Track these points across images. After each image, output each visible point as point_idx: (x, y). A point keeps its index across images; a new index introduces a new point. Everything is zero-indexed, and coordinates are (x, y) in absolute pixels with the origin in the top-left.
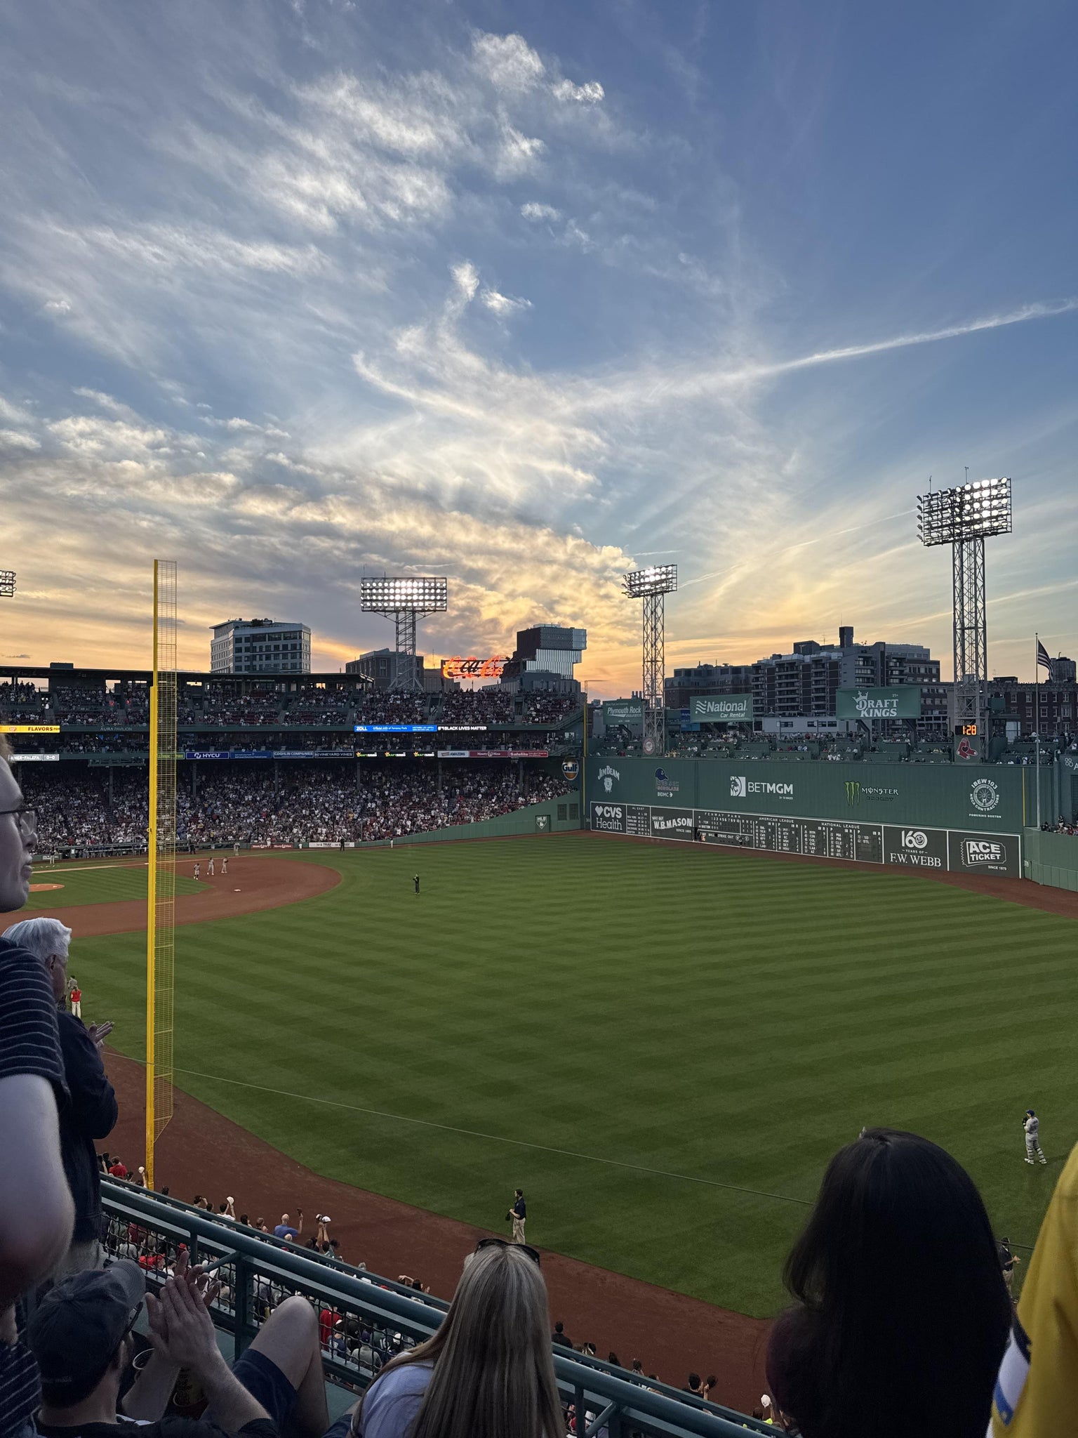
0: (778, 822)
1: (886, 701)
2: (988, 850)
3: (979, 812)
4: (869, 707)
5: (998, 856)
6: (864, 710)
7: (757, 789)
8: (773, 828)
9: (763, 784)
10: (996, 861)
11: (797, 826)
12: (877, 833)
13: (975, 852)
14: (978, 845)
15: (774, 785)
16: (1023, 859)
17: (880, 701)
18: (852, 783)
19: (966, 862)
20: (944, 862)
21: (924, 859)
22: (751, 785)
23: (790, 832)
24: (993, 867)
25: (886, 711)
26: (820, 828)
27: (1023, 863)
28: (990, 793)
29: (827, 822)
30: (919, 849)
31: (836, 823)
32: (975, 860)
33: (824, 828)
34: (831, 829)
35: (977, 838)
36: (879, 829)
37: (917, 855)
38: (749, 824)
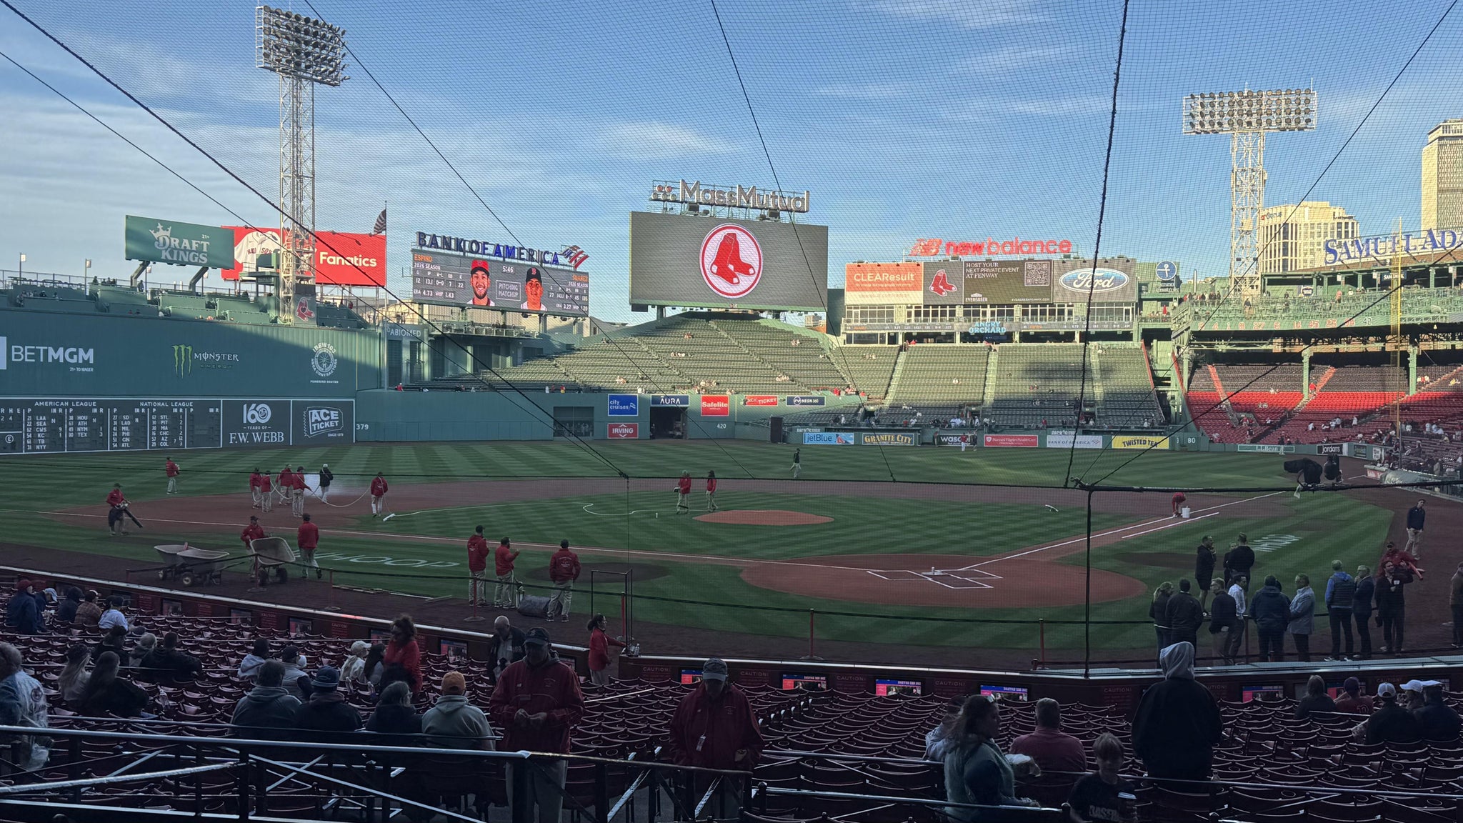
0: (70, 406)
1: (194, 242)
2: (328, 418)
3: (320, 378)
4: (172, 246)
5: (337, 422)
6: (166, 250)
7: (29, 357)
8: (60, 418)
9: (42, 348)
10: (335, 427)
11: (101, 410)
12: (215, 410)
13: (316, 421)
14: (319, 413)
15: (61, 350)
16: (356, 423)
17: (186, 241)
18: (183, 347)
19: (308, 433)
20: (286, 436)
21: (267, 435)
22: (17, 350)
23: (89, 421)
24: (332, 435)
25: (194, 256)
26: (137, 410)
27: (356, 427)
28: (329, 357)
29: (147, 401)
30: (261, 425)
31: (161, 401)
32: (317, 430)
33: (143, 410)
34: (154, 410)
35: (318, 406)
36: (217, 404)
37: (260, 431)
38: (15, 414)
